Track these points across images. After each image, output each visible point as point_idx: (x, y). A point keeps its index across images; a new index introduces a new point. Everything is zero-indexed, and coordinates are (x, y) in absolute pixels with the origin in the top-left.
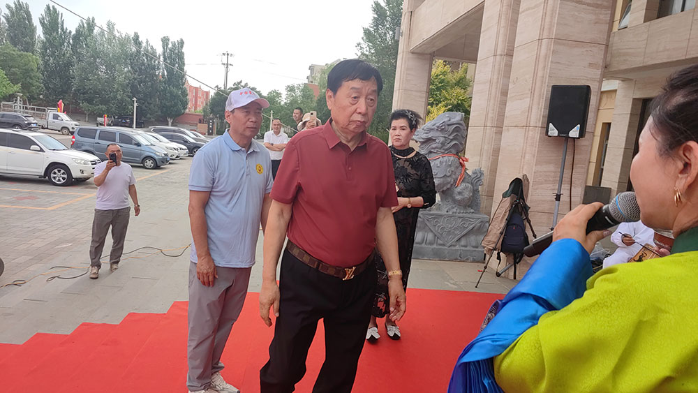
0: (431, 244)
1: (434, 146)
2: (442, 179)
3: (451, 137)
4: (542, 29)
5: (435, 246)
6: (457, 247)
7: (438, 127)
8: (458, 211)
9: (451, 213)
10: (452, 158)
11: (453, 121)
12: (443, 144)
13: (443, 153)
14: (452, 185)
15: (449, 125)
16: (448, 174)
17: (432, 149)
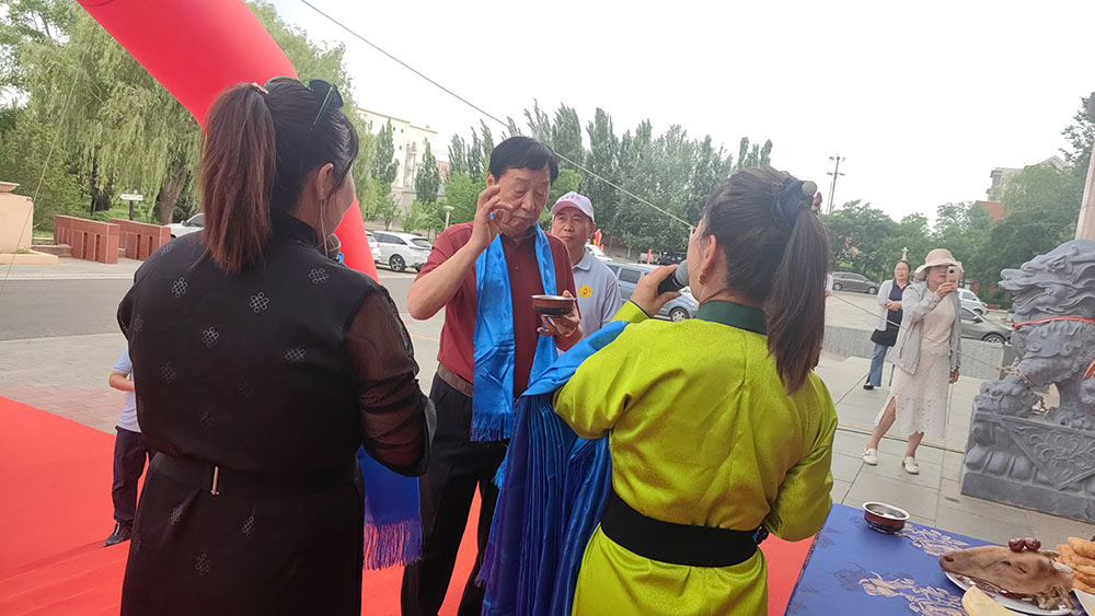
0: (1022, 477)
1: (1041, 299)
2: (1050, 361)
3: (1079, 286)
5: (1029, 483)
6: (1081, 494)
7: (1050, 266)
8: (1086, 426)
9: (1069, 427)
10: (1079, 324)
11: (1084, 256)
12: (1060, 298)
13: (1061, 314)
14: (1073, 374)
15: (1074, 263)
16: (1066, 353)
17: (1039, 304)
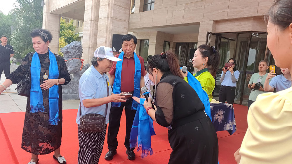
2: (74, 68)
3: (77, 51)
4: (108, 14)
5: (73, 94)
7: (71, 47)
10: (78, 60)
12: (74, 54)
13: (74, 57)
15: (76, 46)
16: (77, 66)
17: (70, 56)
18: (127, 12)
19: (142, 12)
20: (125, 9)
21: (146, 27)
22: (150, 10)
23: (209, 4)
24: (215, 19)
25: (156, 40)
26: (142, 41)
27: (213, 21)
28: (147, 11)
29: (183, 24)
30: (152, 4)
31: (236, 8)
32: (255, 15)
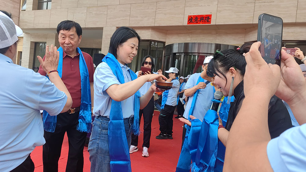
18: (16, 6)
19: (36, 10)
20: (14, 2)
21: (42, 28)
22: (47, 9)
23: (111, 10)
24: (118, 26)
25: (54, 43)
26: (37, 44)
27: (116, 27)
28: (43, 9)
29: (85, 28)
30: (48, 2)
31: (137, 17)
32: (153, 25)
